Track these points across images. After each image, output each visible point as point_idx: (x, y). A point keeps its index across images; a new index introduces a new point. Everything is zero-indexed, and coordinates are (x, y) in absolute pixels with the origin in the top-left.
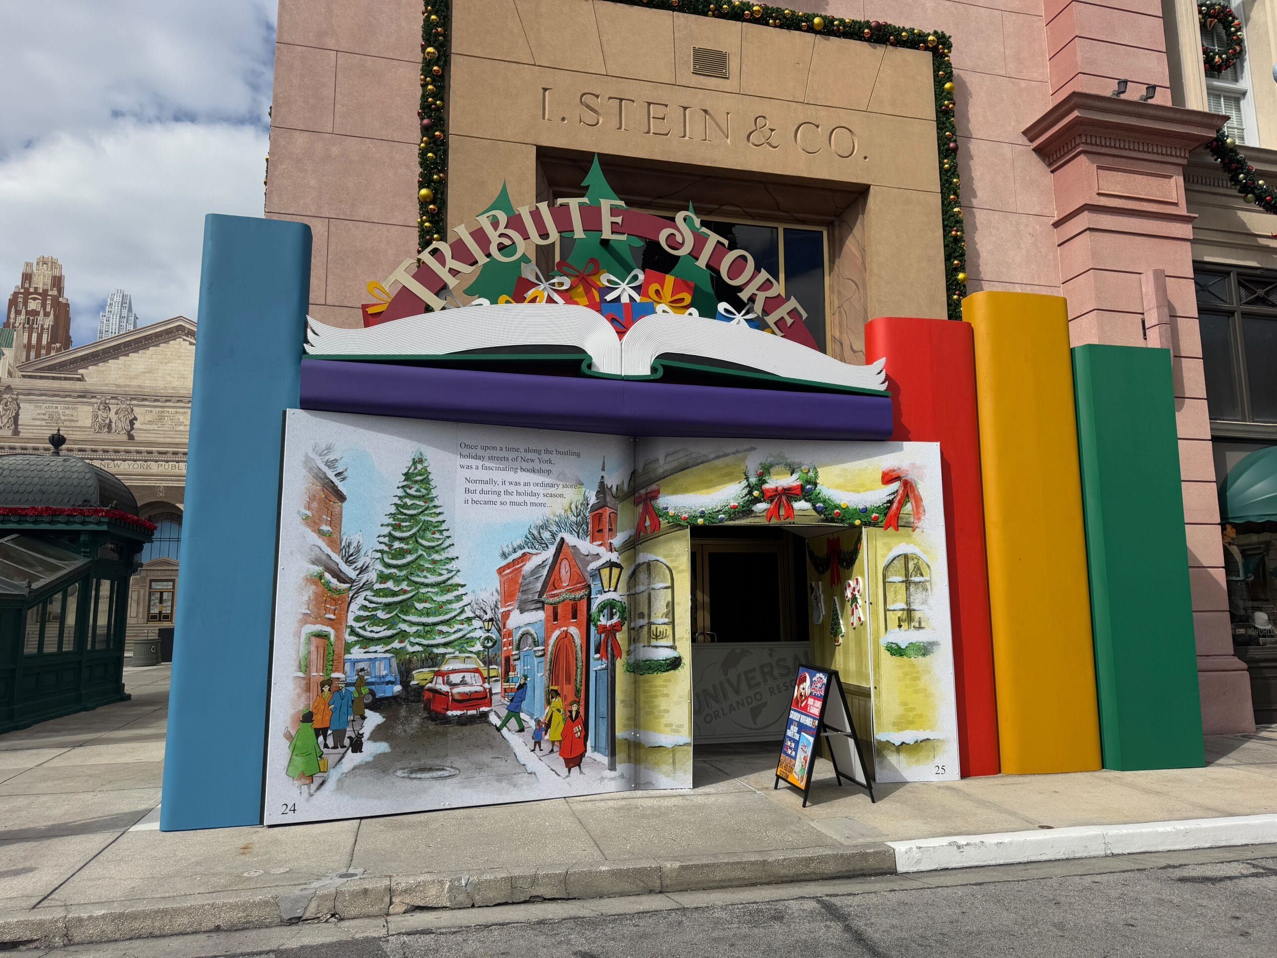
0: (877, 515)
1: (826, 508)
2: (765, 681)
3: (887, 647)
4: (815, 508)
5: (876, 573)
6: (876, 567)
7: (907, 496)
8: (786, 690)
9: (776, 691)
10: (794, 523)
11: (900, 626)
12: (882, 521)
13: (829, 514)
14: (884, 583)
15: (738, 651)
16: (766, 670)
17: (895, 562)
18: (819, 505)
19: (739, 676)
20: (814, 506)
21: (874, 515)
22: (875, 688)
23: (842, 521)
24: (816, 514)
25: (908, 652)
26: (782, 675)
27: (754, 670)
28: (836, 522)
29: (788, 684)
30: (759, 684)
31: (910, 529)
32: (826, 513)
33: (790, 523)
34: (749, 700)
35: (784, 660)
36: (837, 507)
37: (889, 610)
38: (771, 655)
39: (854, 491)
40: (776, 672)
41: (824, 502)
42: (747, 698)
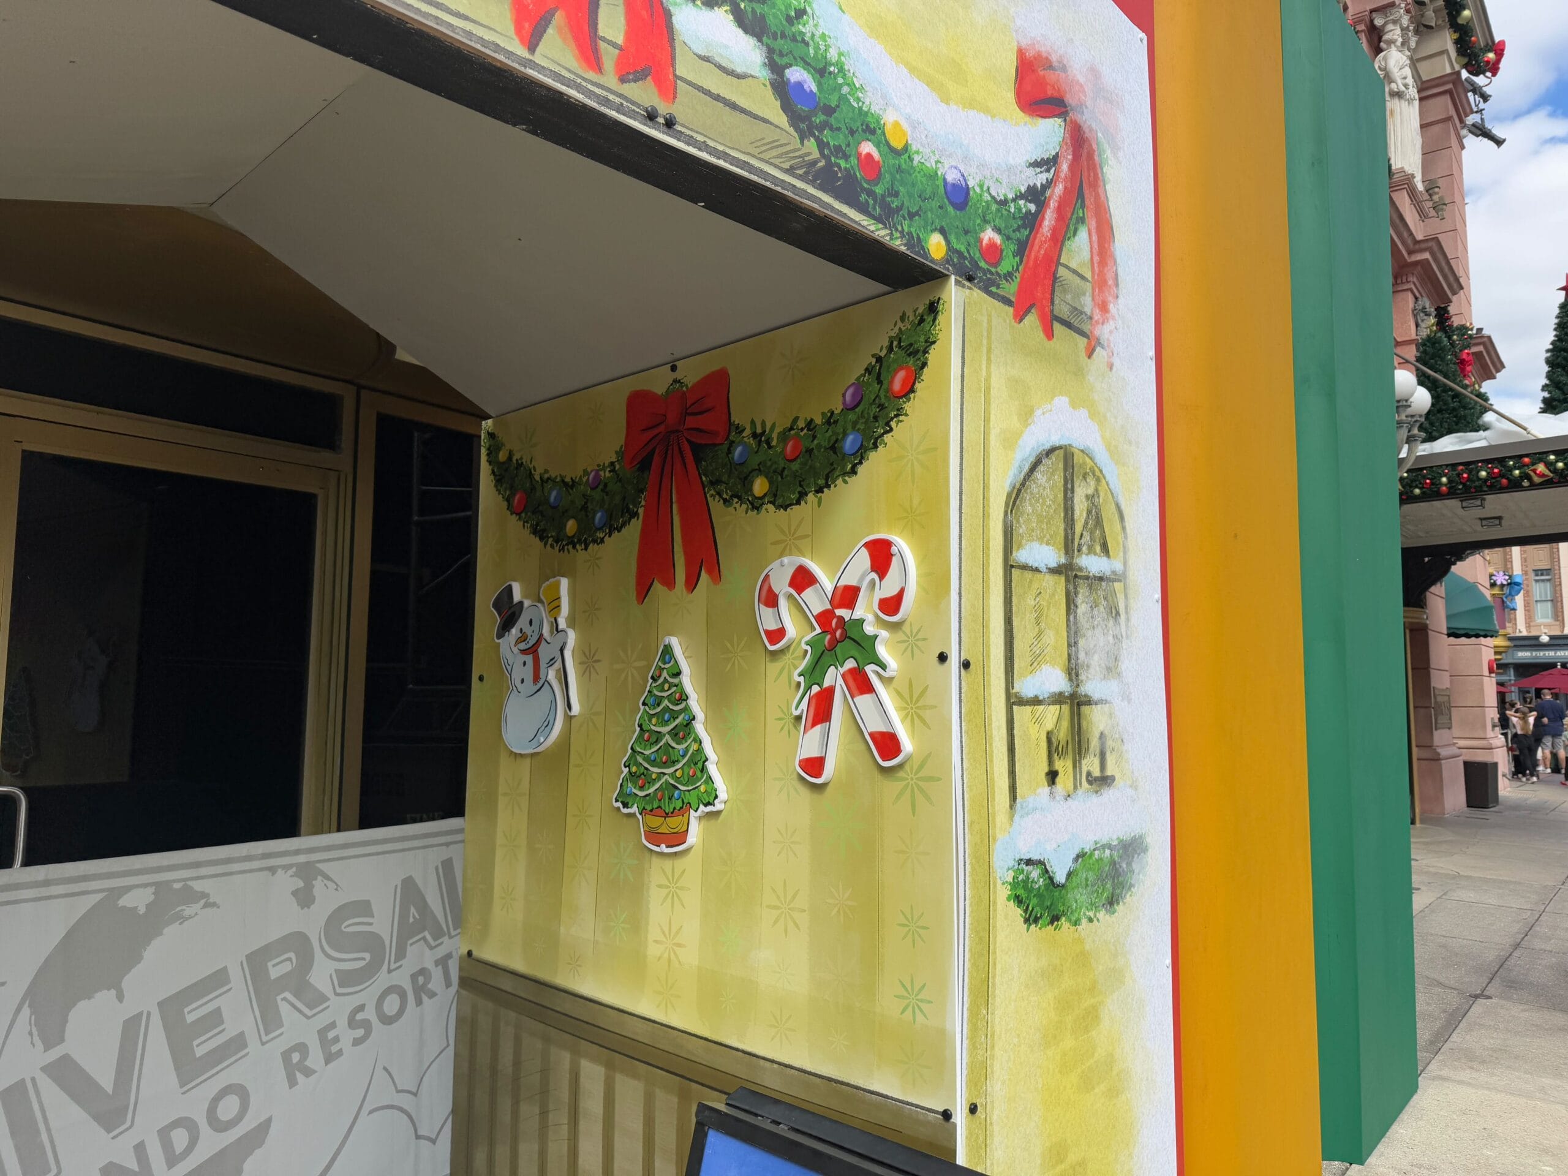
0: (998, 239)
1: (829, 111)
2: (270, 1020)
3: (1015, 884)
4: (782, 89)
5: (985, 516)
6: (986, 487)
7: (1081, 195)
8: (357, 1042)
9: (315, 1059)
10: (670, 124)
11: (1052, 776)
12: (1009, 276)
13: (838, 151)
14: (1009, 567)
15: (139, 899)
16: (275, 973)
17: (1038, 475)
18: (796, 74)
19: (132, 1028)
20: (776, 68)
21: (989, 235)
22: (973, 1109)
23: (886, 217)
24: (782, 119)
25: (1078, 897)
26: (346, 979)
27: (218, 980)
28: (863, 209)
29: (370, 1014)
30: (238, 1043)
31: (1082, 342)
32: (827, 136)
33: (651, 116)
34: (180, 1139)
35: (363, 908)
36: (871, 129)
37: (1022, 702)
38: (305, 898)
39: (930, 83)
40: (322, 975)
41: (821, 71)
42: (164, 1134)
